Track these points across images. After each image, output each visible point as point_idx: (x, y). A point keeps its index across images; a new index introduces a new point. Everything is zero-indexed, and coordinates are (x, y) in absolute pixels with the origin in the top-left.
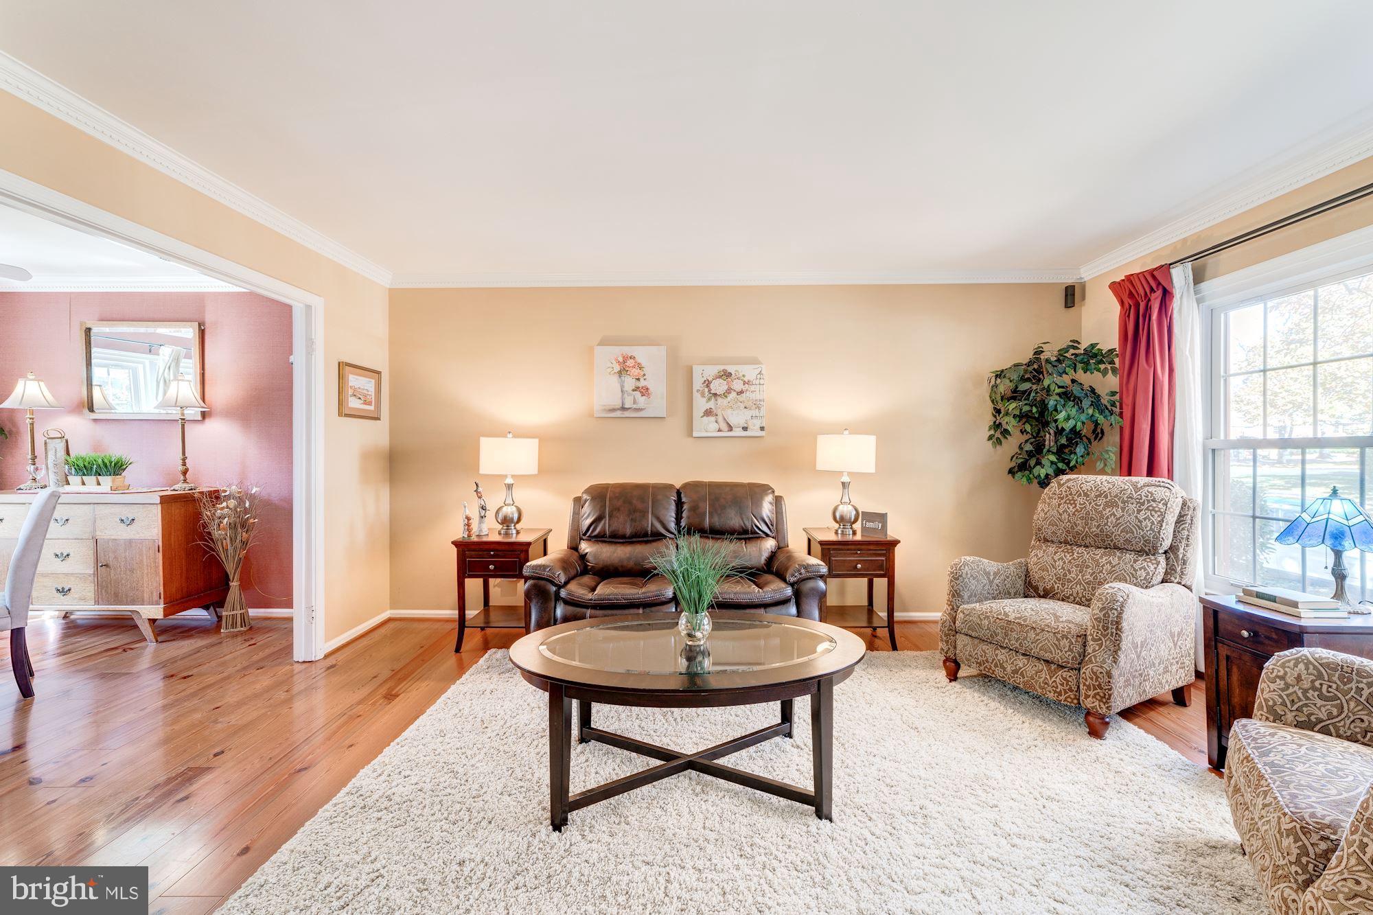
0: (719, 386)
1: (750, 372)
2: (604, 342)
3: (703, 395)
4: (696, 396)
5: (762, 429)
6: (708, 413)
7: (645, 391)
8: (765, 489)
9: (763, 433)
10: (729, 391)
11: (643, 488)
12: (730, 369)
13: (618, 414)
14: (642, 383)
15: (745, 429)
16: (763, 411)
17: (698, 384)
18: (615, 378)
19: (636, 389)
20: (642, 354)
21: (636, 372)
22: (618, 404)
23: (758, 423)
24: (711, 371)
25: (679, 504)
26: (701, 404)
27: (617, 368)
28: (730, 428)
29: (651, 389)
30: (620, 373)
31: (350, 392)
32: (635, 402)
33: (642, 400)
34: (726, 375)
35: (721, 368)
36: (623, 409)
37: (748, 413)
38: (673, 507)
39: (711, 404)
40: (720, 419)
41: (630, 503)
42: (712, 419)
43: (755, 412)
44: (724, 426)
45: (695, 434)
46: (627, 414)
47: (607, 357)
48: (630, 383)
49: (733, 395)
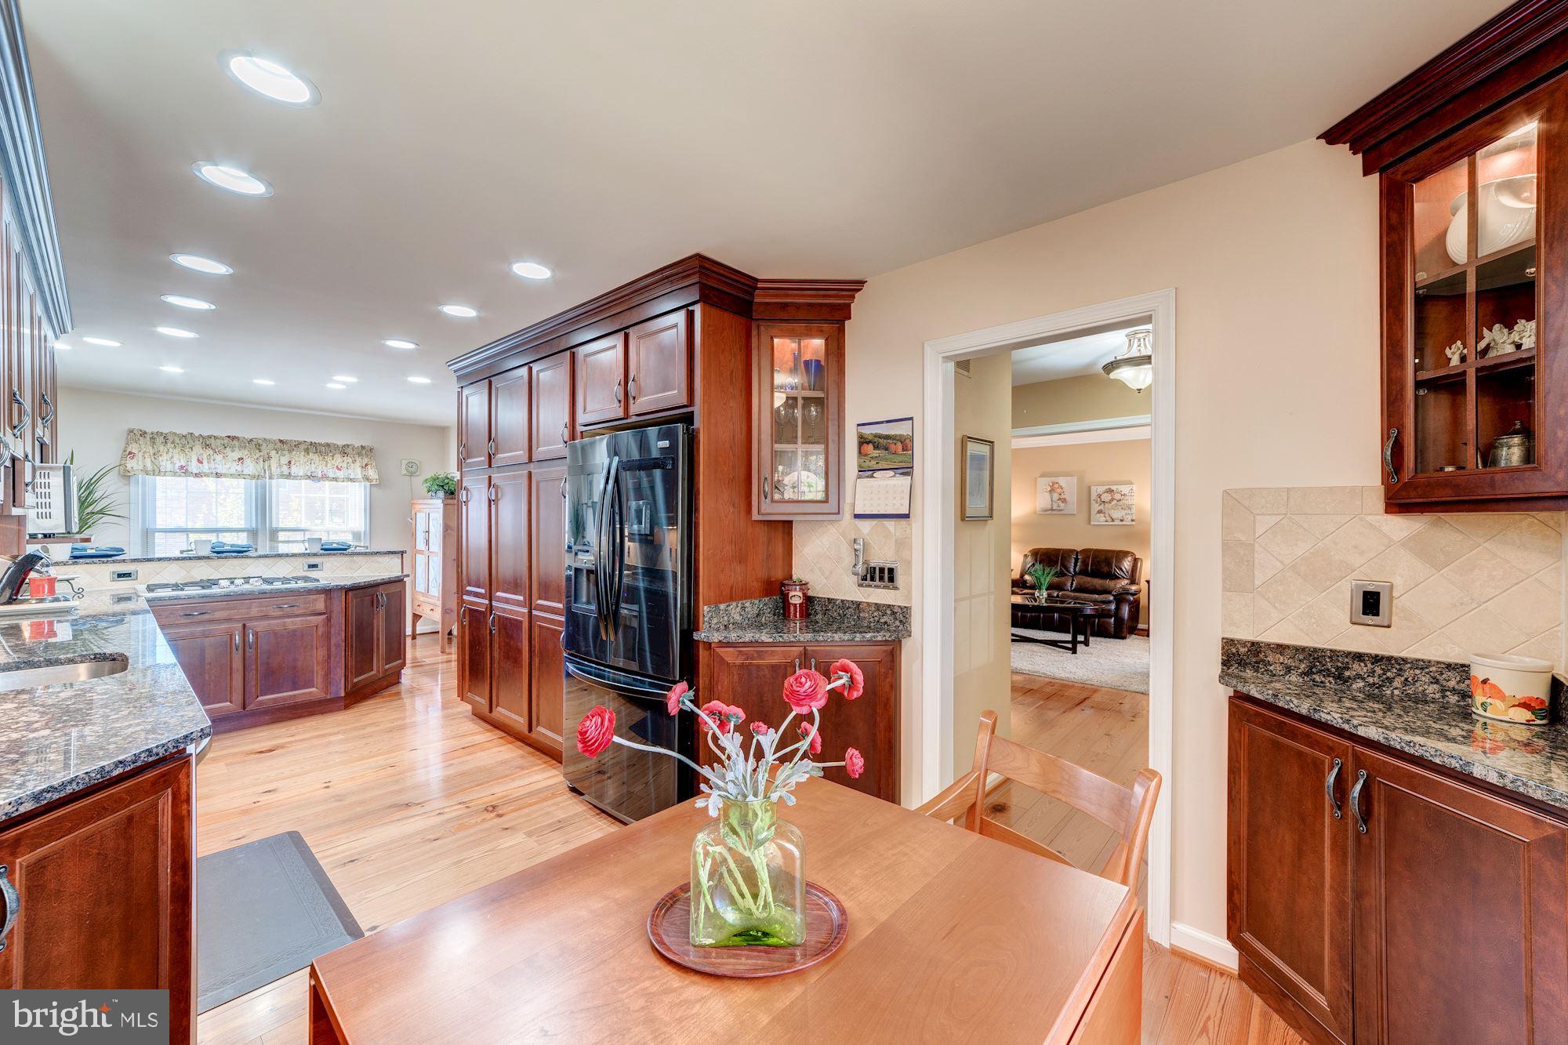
0: (1106, 497)
1: (1125, 489)
2: (1043, 475)
3: (1097, 502)
4: (1093, 502)
5: (1132, 520)
6: (1100, 512)
7: (1064, 501)
8: (1126, 554)
9: (1134, 523)
10: (1112, 499)
11: (1058, 551)
12: (1114, 488)
13: (1050, 512)
14: (1063, 496)
15: (1122, 521)
16: (1134, 511)
17: (1094, 496)
18: (1048, 494)
19: (1060, 499)
20: (1062, 481)
21: (1059, 490)
22: (1049, 507)
23: (1130, 517)
24: (1101, 489)
25: (1077, 560)
26: (1096, 507)
27: (1049, 489)
28: (1113, 520)
29: (1067, 499)
30: (1050, 491)
32: (1058, 506)
33: (1062, 505)
34: (1111, 491)
35: (1108, 487)
36: (1052, 510)
37: (1123, 513)
38: (1073, 561)
39: (1101, 507)
40: (1107, 515)
41: (1050, 558)
42: (1102, 515)
43: (1129, 511)
44: (1108, 519)
45: (1092, 523)
46: (1054, 512)
47: (1044, 483)
48: (1056, 496)
49: (1115, 501)
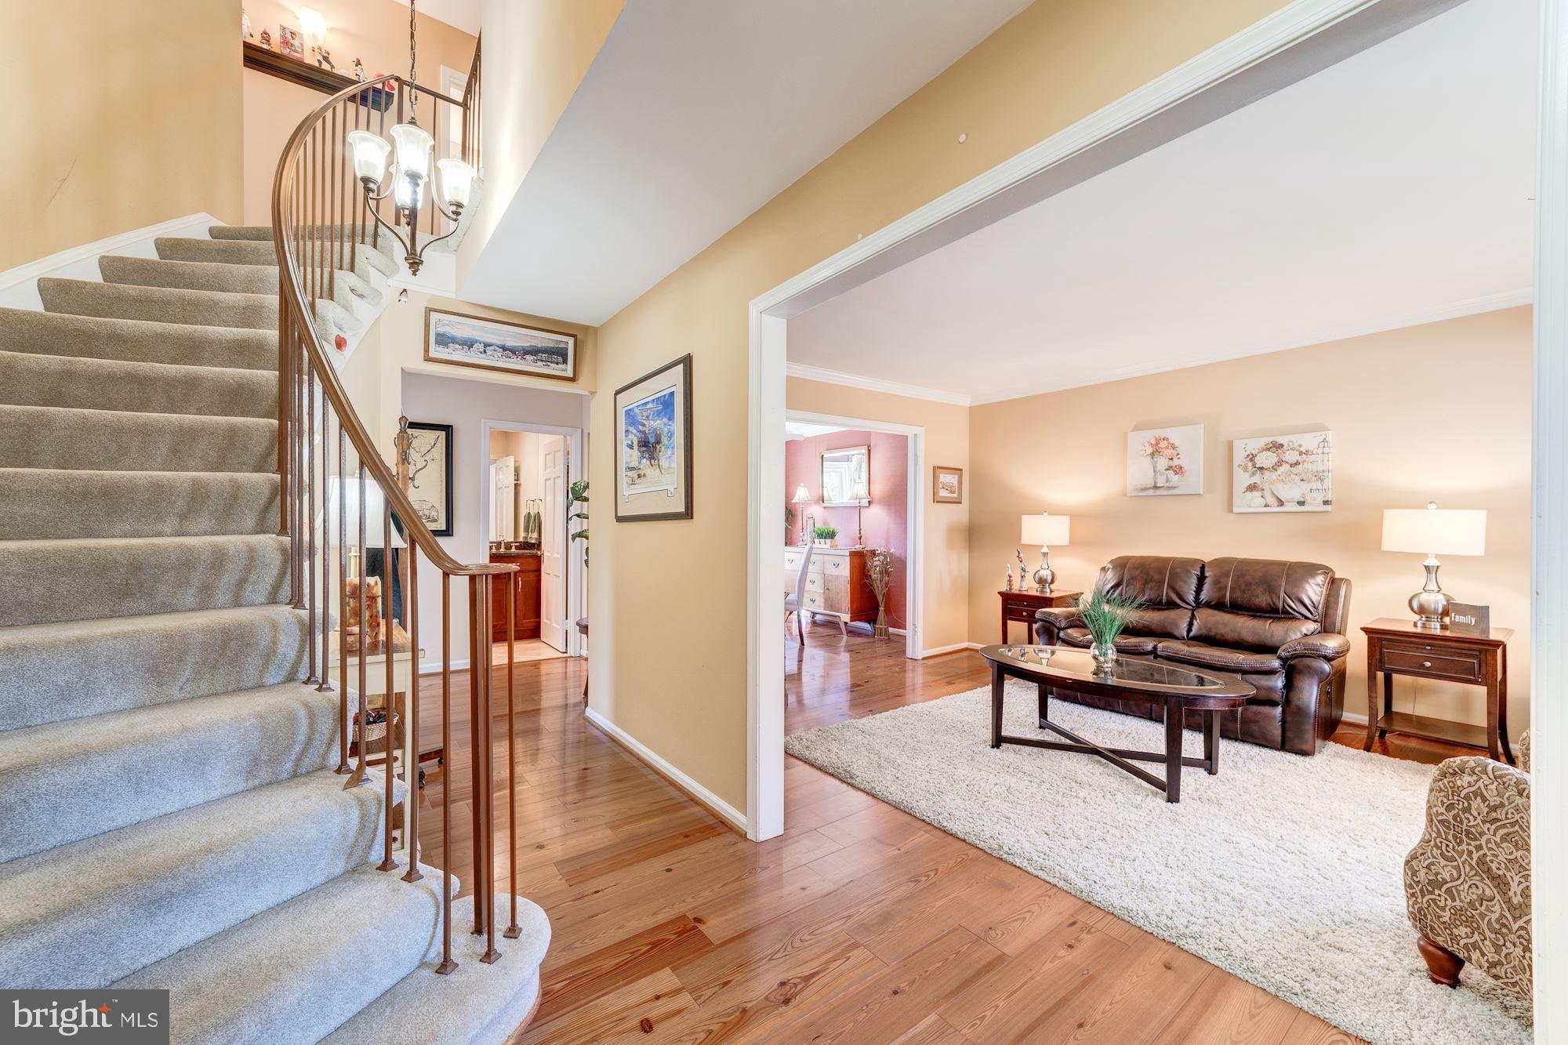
0: (1266, 459)
1: (1309, 441)
2: (1137, 428)
3: (1246, 470)
4: (1238, 473)
5: (1326, 503)
6: (1252, 488)
7: (1178, 470)
8: (1311, 569)
9: (1329, 508)
10: (1280, 463)
11: (1163, 562)
12: (1280, 440)
13: (1151, 492)
14: (1176, 462)
15: (1301, 503)
16: (1328, 483)
17: (1239, 457)
18: (1149, 458)
19: (1170, 468)
20: (1175, 435)
21: (1170, 452)
22: (1151, 483)
23: (1320, 497)
24: (1255, 445)
25: (1201, 579)
26: (1243, 479)
27: (1150, 450)
28: (1281, 503)
29: (1185, 467)
30: (1153, 454)
31: (940, 486)
32: (1167, 480)
33: (1175, 479)
34: (1277, 447)
35: (1271, 439)
36: (1156, 487)
37: (1305, 487)
38: (1194, 581)
39: (1257, 479)
40: (1267, 494)
41: (1147, 574)
42: (1257, 494)
43: (1319, 485)
44: (1272, 501)
45: (1235, 510)
46: (1159, 492)
47: (1140, 442)
48: (1162, 462)
49: (1286, 467)
